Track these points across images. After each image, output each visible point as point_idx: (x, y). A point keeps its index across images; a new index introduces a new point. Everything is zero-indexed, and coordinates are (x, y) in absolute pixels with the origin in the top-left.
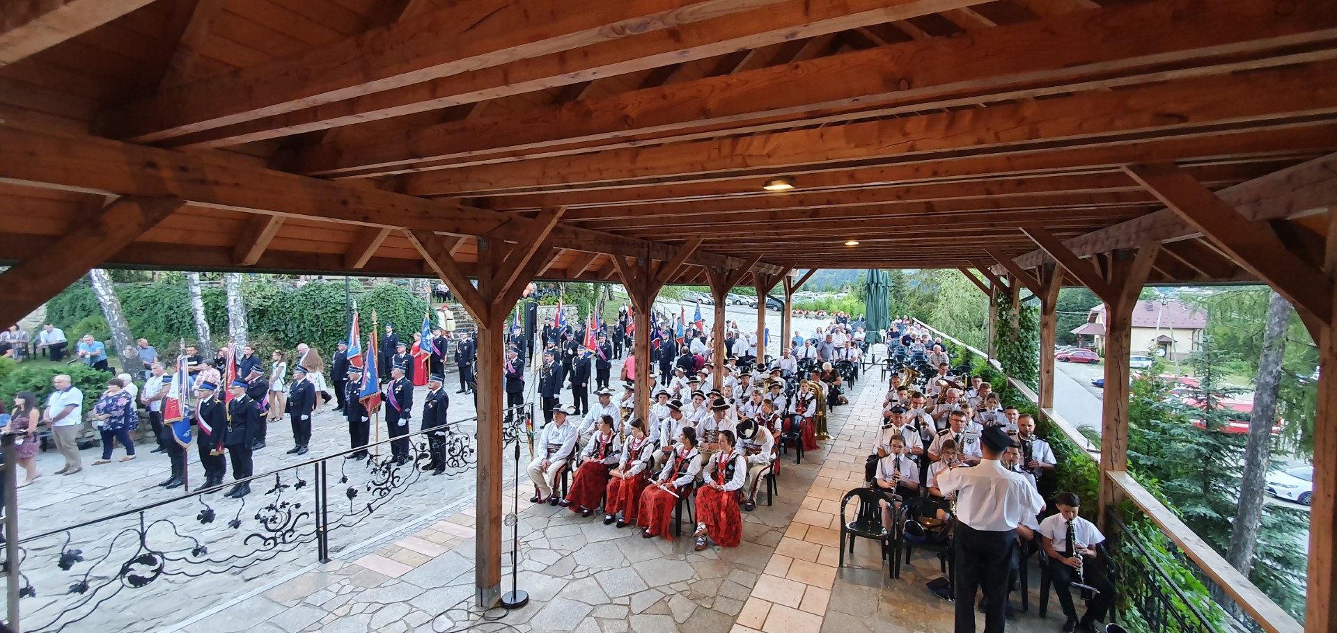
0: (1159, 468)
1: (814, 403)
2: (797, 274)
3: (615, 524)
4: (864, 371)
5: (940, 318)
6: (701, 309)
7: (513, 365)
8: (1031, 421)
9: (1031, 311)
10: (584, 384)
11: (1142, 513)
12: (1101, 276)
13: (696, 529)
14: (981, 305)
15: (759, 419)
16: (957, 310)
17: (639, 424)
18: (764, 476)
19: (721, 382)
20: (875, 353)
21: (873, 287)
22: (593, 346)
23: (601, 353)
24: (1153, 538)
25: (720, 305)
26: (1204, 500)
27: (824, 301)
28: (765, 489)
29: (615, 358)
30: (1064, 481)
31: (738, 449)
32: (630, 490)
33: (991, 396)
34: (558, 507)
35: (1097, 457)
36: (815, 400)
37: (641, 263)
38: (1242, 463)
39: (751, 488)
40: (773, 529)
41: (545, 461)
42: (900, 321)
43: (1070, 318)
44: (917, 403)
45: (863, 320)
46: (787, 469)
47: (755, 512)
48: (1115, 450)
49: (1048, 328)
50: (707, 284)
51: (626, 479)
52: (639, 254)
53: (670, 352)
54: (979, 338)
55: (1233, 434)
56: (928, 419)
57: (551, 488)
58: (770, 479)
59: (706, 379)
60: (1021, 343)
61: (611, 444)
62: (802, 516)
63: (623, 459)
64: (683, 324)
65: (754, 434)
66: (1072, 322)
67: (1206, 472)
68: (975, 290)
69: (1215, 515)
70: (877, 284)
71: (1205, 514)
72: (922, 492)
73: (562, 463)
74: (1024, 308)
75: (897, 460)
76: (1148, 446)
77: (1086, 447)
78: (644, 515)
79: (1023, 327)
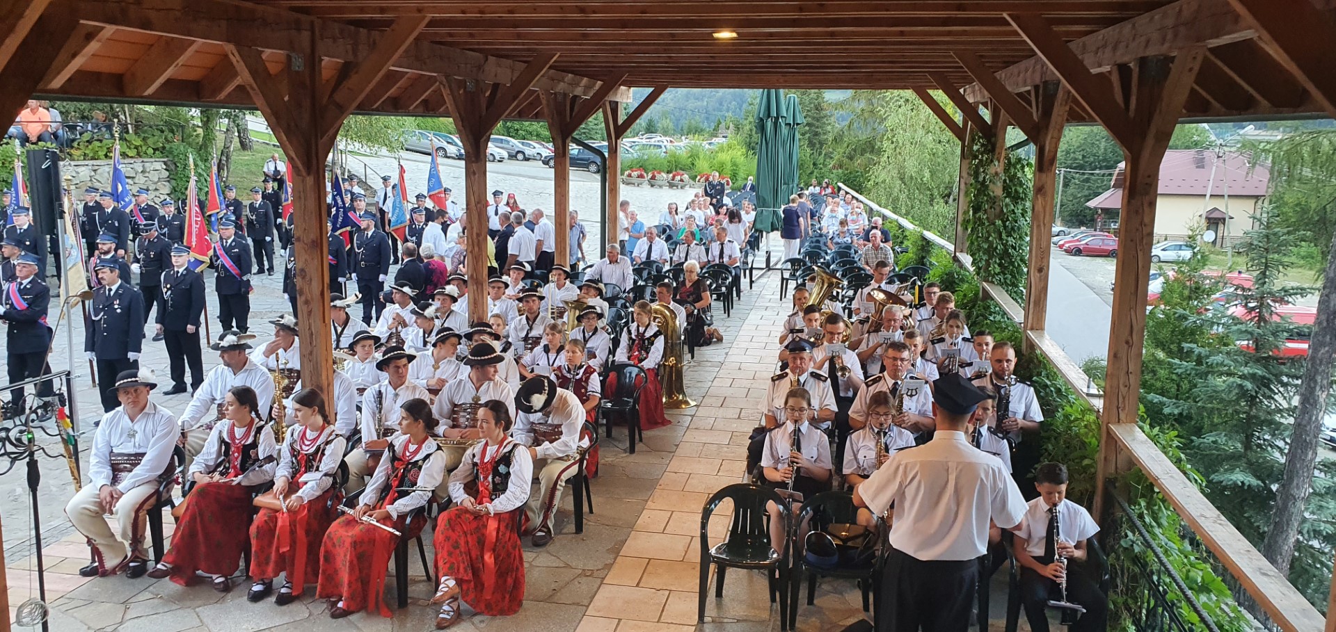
0: (1189, 417)
1: (660, 343)
2: (629, 97)
3: (273, 599)
4: (752, 282)
5: (884, 182)
6: (441, 168)
7: (22, 292)
8: (1011, 354)
9: (1023, 167)
10: (190, 328)
11: (1152, 485)
12: (1122, 105)
13: (436, 590)
14: (950, 158)
15: (558, 378)
16: (911, 167)
17: (315, 401)
18: (567, 481)
19: (484, 312)
20: (771, 249)
21: (769, 124)
22: (203, 247)
23: (226, 261)
24: (1164, 522)
25: (475, 159)
26: (1243, 463)
27: (683, 154)
28: (570, 505)
29: (261, 271)
30: (1050, 447)
31: (518, 433)
32: (300, 533)
33: (954, 316)
34: (145, 580)
35: (1099, 404)
36: (661, 339)
37: (298, 64)
38: (1296, 401)
39: (544, 503)
40: (584, 574)
41: (108, 489)
42: (818, 189)
43: (1087, 180)
44: (832, 333)
45: (753, 188)
46: (612, 466)
47: (550, 547)
48: (1123, 390)
49: (1044, 195)
50: (446, 114)
51: (289, 510)
52: (291, 46)
53: (378, 256)
54: (945, 217)
55: (1288, 359)
56: (851, 360)
57: (127, 544)
58: (579, 485)
59: (455, 307)
60: (1004, 222)
61: (254, 445)
62: (637, 544)
63: (281, 474)
64: (404, 197)
65: (548, 403)
66: (1089, 188)
67: (1249, 418)
68: (942, 131)
69: (1254, 482)
70: (777, 118)
71: (1242, 483)
72: (835, 483)
73: (146, 491)
74: (1013, 161)
75: (797, 432)
76: (1178, 385)
77: (1085, 390)
78: (331, 578)
79: (1009, 195)
